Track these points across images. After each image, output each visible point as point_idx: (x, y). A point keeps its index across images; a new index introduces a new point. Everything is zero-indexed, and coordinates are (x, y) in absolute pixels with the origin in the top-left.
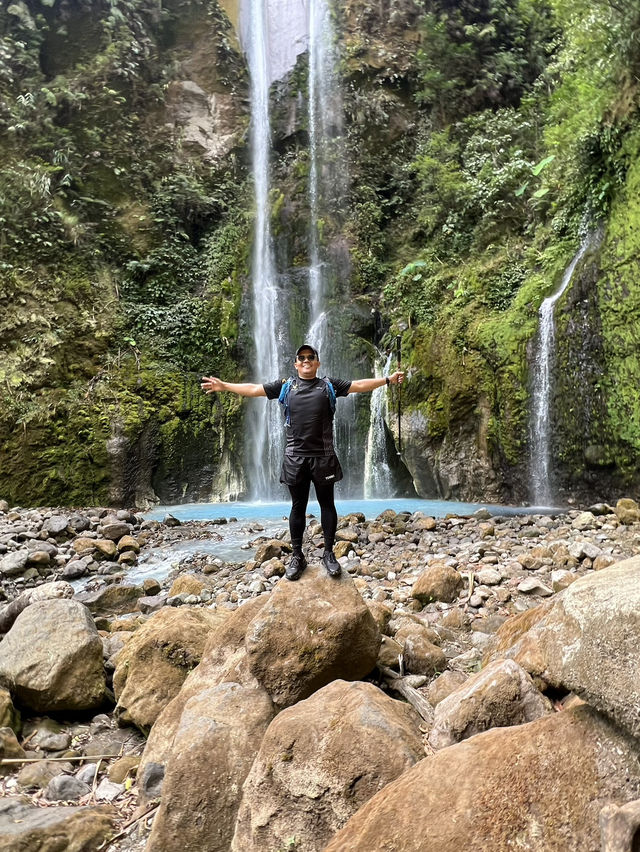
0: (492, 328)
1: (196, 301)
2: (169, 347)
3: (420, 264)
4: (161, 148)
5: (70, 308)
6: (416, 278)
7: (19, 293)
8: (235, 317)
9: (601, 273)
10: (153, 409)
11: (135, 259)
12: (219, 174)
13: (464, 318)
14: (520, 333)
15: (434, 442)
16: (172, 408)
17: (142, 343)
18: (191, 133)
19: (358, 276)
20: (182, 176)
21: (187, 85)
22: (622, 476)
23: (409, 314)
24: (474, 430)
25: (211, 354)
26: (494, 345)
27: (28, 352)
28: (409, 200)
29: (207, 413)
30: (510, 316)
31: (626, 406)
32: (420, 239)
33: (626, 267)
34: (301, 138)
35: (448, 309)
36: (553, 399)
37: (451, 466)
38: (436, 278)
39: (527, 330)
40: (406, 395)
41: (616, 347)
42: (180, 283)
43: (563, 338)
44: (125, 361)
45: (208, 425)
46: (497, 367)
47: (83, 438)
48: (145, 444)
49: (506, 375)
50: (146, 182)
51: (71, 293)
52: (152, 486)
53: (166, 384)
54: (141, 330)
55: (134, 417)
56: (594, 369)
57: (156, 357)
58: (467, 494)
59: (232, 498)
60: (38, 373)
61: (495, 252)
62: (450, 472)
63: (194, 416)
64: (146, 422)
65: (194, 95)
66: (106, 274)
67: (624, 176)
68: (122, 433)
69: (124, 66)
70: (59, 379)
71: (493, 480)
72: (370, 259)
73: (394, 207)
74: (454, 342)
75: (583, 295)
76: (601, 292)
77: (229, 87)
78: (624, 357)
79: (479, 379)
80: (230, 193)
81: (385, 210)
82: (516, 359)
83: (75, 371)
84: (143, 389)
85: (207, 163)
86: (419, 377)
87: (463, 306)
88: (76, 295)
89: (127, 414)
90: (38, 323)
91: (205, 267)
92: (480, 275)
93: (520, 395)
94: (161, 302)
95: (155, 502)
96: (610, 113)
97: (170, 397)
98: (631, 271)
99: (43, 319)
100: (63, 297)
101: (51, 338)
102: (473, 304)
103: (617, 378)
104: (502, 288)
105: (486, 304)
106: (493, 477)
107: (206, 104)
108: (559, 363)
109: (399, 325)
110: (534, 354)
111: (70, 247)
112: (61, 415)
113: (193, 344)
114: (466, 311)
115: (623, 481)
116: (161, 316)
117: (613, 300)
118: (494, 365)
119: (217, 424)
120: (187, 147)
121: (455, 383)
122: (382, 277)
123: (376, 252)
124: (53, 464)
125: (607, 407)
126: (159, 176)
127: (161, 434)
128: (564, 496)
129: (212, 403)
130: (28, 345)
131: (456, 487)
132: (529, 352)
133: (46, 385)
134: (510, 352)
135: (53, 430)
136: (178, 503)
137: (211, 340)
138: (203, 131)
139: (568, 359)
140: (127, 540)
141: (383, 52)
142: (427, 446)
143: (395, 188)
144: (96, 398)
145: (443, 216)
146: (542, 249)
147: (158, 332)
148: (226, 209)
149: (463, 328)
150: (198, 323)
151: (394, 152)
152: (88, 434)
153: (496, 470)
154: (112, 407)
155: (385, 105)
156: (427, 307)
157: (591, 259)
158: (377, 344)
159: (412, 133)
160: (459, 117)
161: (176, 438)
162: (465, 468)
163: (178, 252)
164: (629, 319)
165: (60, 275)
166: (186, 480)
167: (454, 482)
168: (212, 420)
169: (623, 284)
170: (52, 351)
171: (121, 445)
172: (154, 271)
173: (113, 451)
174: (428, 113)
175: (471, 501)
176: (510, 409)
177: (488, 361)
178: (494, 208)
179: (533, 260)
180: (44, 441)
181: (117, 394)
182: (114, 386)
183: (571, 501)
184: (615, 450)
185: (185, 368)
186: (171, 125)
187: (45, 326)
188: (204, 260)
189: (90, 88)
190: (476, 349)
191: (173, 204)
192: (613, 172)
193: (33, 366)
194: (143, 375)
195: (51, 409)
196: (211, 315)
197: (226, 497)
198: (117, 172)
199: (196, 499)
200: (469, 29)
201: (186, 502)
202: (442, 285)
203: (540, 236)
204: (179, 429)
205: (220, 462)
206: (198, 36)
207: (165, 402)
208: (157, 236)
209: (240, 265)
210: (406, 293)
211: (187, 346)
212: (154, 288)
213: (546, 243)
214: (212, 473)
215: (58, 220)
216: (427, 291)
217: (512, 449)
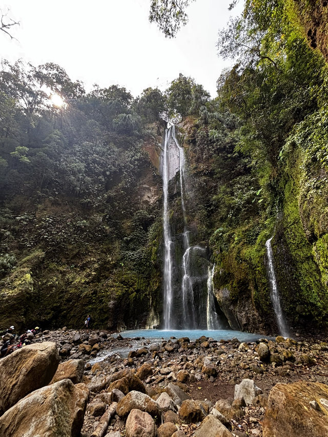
0: (250, 252)
1: (144, 249)
2: (134, 266)
3: (221, 229)
4: (137, 203)
5: (104, 255)
6: (220, 235)
7: (89, 252)
8: (156, 253)
9: (285, 229)
10: (127, 289)
11: (126, 237)
12: (154, 208)
13: (239, 249)
14: (260, 254)
15: (234, 302)
16: (134, 288)
17: (126, 264)
18: (146, 198)
19: (201, 235)
20: (141, 211)
21: (144, 186)
22: (317, 321)
23: (219, 247)
24: (249, 297)
25: (149, 267)
26: (251, 259)
27: (88, 270)
28: (218, 207)
29: (146, 290)
30: (256, 247)
31: (309, 285)
32: (223, 220)
33: (293, 226)
34: (179, 194)
35: (233, 245)
36: (277, 282)
37: (242, 314)
38: (227, 234)
39: (262, 253)
40: (220, 281)
41: (298, 258)
42: (140, 243)
43: (276, 256)
44: (120, 271)
45: (146, 295)
46: (254, 269)
47: (101, 301)
48: (123, 303)
49: (257, 272)
50: (131, 213)
51: (105, 250)
52: (124, 321)
53: (132, 279)
54: (126, 260)
55: (119, 293)
56: (291, 268)
57: (130, 269)
58: (251, 328)
59: (154, 328)
60: (90, 278)
61: (248, 223)
62: (242, 316)
63: (141, 292)
64: (124, 294)
65: (146, 188)
66: (117, 242)
67: (283, 194)
68: (114, 299)
69: (126, 185)
70: (97, 279)
71: (262, 322)
72: (204, 228)
73: (212, 210)
74: (236, 258)
75: (280, 238)
76: (286, 236)
77: (156, 184)
78: (302, 263)
79: (247, 274)
80: (157, 213)
81: (209, 211)
82: (260, 265)
83: (103, 276)
84: (124, 281)
85: (150, 205)
86: (225, 273)
87: (238, 244)
88: (106, 250)
89: (118, 291)
90: (93, 260)
91: (148, 237)
92: (243, 232)
93: (264, 281)
94: (133, 250)
95: (125, 328)
96: (271, 176)
97: (133, 284)
98: (295, 228)
99: (95, 259)
100: (102, 252)
101: (96, 266)
102: (242, 243)
103: (302, 272)
104: (253, 236)
105: (247, 243)
106: (261, 320)
107: (149, 190)
108: (277, 266)
109: (216, 252)
110: (266, 262)
111: (106, 236)
112: (95, 293)
113: (143, 263)
114: (239, 246)
115: (318, 324)
116: (133, 254)
117: (292, 239)
118: (252, 267)
119: (149, 295)
120: (143, 202)
121: (239, 276)
122: (210, 234)
123: (207, 226)
124: (90, 311)
125: (300, 286)
126: (135, 211)
127: (129, 299)
128: (294, 331)
129: (148, 286)
130: (89, 268)
131: (245, 325)
132: (265, 261)
133: (92, 282)
134: (257, 262)
135: (92, 298)
136: (133, 329)
137: (149, 262)
138: (148, 197)
139: (280, 264)
140: (96, 346)
141: (202, 166)
142: (231, 304)
143: (212, 204)
144: (107, 286)
145: (228, 211)
146: (266, 220)
147: (131, 260)
148: (156, 218)
149: (239, 253)
150: (145, 256)
151: (210, 193)
152: (103, 300)
153: (262, 317)
154: (113, 289)
155: (205, 181)
156: (225, 245)
157: (280, 223)
158: (209, 260)
159: (216, 186)
160: (231, 179)
161: (134, 300)
162: (249, 315)
163: (139, 233)
164: (300, 247)
165: (102, 244)
166: (137, 319)
167: (244, 322)
168: (147, 293)
169: (293, 233)
170: (96, 270)
171: (113, 304)
172: (132, 240)
173: (110, 306)
174: (220, 180)
175: (253, 333)
176: (261, 287)
177: (250, 266)
178: (245, 207)
179: (263, 224)
180: (88, 302)
181: (115, 284)
182: (114, 281)
183: (297, 335)
184: (310, 307)
185: (139, 273)
186: (139, 197)
187: (95, 261)
188: (148, 234)
189: (117, 192)
190: (244, 261)
191: (139, 219)
192: (280, 193)
193: (89, 275)
194: (125, 276)
195: (92, 291)
196: (149, 253)
197: (152, 326)
198: (123, 212)
199: (140, 328)
200: (229, 155)
201: (136, 329)
202: (230, 236)
203: (263, 216)
204: (135, 297)
205: (150, 311)
206: (148, 173)
207: (131, 286)
208: (133, 229)
209: (160, 235)
210: (217, 240)
211: (140, 265)
212: (132, 246)
213: (266, 218)
214: (147, 316)
215: (104, 228)
216: (224, 239)
217: (266, 306)
